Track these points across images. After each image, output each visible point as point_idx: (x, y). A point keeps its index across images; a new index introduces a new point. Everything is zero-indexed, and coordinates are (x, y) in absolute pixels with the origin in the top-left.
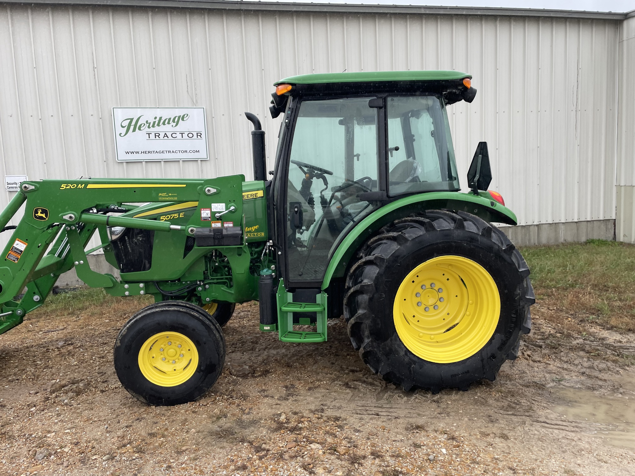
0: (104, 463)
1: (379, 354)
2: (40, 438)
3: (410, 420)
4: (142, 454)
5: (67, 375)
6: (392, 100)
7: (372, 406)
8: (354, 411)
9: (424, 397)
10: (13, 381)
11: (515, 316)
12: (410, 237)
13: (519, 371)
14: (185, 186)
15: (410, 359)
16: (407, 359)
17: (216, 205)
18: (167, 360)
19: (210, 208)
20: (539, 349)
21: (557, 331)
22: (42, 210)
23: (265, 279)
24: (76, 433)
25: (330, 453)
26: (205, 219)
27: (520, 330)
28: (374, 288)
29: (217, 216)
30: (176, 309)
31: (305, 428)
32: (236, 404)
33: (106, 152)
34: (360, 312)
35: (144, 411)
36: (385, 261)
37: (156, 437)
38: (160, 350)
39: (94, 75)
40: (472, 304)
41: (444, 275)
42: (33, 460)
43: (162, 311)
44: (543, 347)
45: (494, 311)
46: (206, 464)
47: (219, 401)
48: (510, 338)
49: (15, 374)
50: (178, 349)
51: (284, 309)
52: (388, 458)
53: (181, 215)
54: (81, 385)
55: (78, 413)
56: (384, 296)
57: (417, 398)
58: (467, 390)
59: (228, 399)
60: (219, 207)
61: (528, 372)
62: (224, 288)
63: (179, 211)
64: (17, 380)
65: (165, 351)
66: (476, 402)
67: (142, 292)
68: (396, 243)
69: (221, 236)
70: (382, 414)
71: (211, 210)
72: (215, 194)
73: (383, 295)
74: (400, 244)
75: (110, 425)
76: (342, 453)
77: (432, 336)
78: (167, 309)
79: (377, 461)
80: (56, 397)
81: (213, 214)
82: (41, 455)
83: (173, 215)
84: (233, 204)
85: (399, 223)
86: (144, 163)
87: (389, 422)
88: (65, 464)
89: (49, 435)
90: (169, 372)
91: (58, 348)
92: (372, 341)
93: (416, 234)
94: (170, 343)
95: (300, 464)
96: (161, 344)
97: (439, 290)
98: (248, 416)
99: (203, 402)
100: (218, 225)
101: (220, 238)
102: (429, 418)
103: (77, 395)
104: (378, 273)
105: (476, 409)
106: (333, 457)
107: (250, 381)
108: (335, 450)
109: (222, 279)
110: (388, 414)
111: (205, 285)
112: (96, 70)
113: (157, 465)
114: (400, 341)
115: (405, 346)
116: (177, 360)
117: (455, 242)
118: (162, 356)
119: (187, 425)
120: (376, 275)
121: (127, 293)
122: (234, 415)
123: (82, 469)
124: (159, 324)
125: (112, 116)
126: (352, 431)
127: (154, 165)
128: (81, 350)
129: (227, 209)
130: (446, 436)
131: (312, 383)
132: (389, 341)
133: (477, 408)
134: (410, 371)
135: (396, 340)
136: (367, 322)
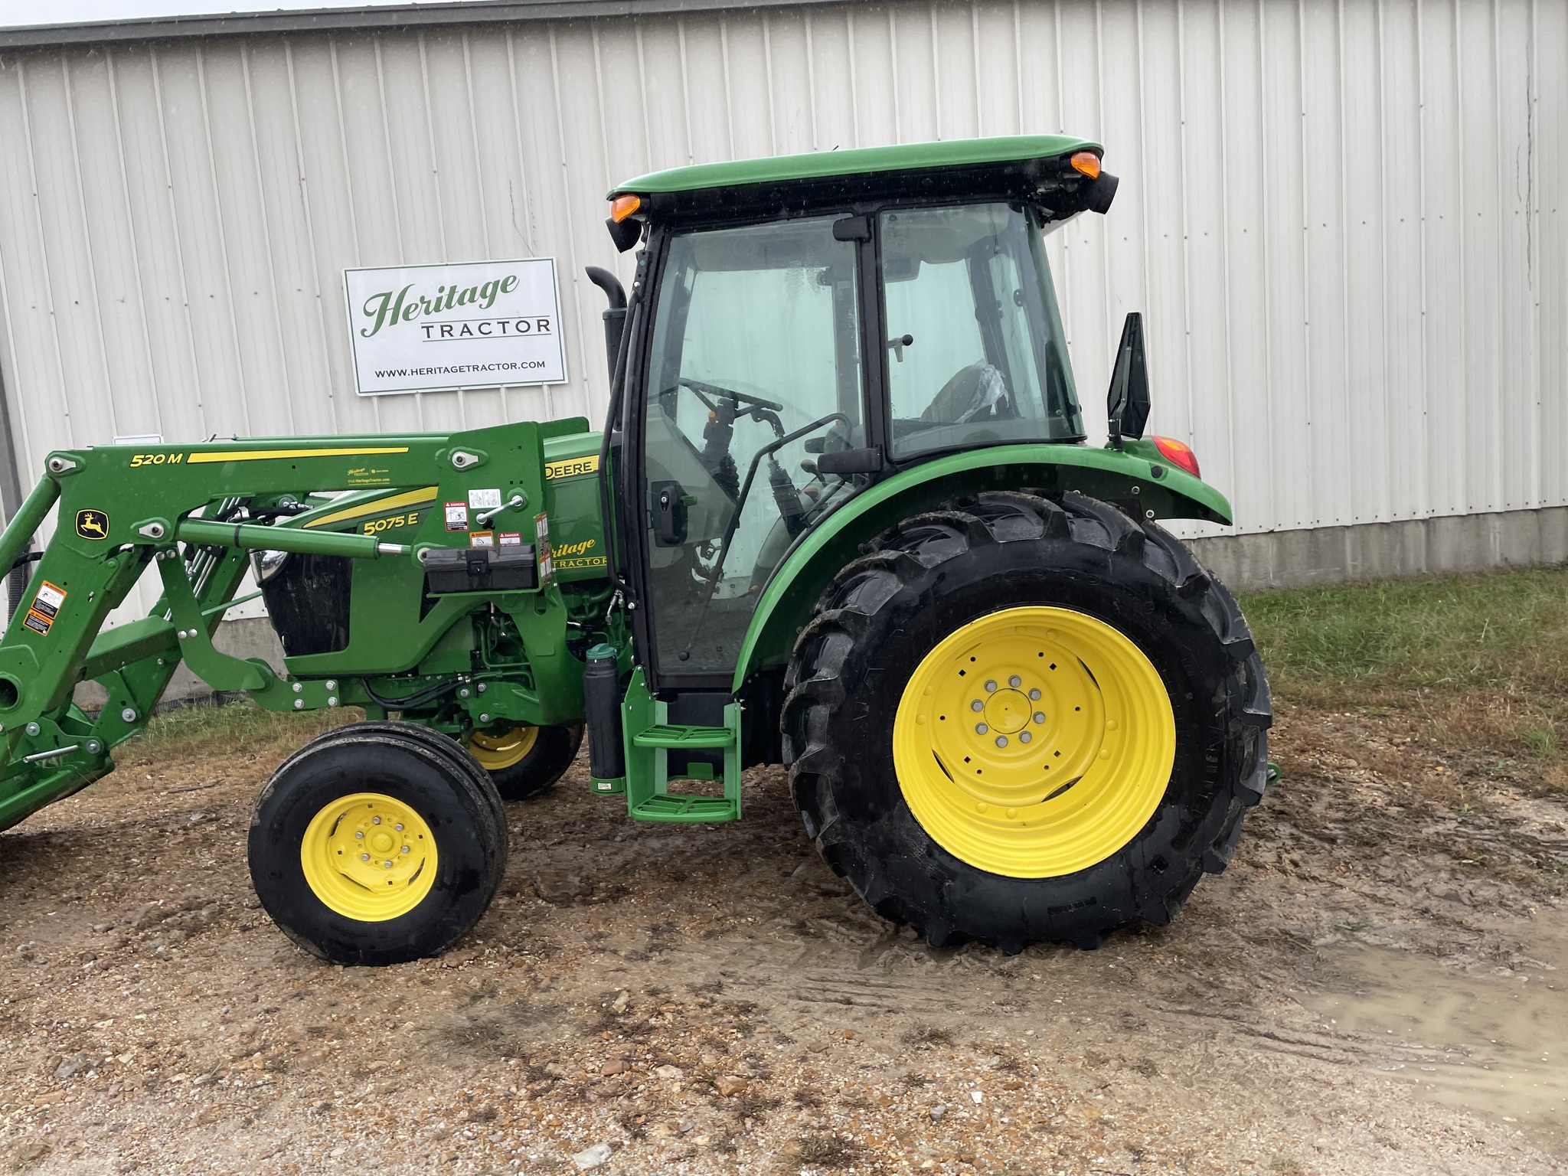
0: (192, 1092)
1: (862, 853)
2: (80, 1030)
3: (925, 1017)
4: (280, 1075)
5: (183, 891)
6: (893, 219)
7: (843, 982)
8: (792, 992)
9: (981, 961)
10: (67, 903)
11: (1215, 760)
12: (930, 561)
13: (1253, 902)
14: (406, 450)
15: (940, 866)
16: (931, 868)
17: (479, 492)
18: (372, 860)
19: (466, 502)
20: (1327, 846)
21: (1391, 801)
22: (94, 514)
23: (596, 670)
24: (158, 1021)
25: (697, 1091)
26: (456, 528)
27: (1233, 795)
28: (842, 689)
29: (481, 521)
30: (381, 739)
31: (662, 1029)
32: (525, 967)
33: (334, 373)
34: (813, 748)
35: (317, 977)
36: (868, 621)
37: (324, 1036)
38: (356, 835)
39: (302, 196)
40: (1115, 728)
41: (1041, 654)
42: (50, 1078)
43: (349, 745)
44: (1339, 841)
45: (1161, 746)
46: (410, 1105)
47: (488, 958)
48: (1204, 817)
49: (78, 886)
50: (397, 836)
51: (641, 740)
52: (833, 1109)
53: (410, 519)
54: (204, 913)
55: (177, 976)
56: (867, 709)
57: (962, 963)
58: (1094, 948)
59: (509, 954)
60: (486, 498)
61: (1275, 905)
62: (518, 691)
63: (404, 511)
64: (79, 898)
65: (368, 837)
66: (1107, 978)
67: (332, 701)
68: (894, 577)
69: (484, 566)
70: (859, 1000)
71: (467, 505)
73: (863, 706)
74: (902, 580)
75: (234, 1006)
76: (725, 1092)
77: (1012, 810)
78: (360, 739)
79: (804, 1115)
80: (144, 939)
81: (472, 513)
82: (67, 1068)
83: (393, 520)
84: (519, 489)
85: (908, 526)
86: (418, 397)
87: (869, 1021)
88: (112, 1091)
89: (99, 1025)
90: (375, 886)
91: (185, 828)
92: (841, 821)
93: (944, 554)
94: (379, 821)
95: (619, 1114)
96: (359, 822)
97: (1034, 694)
98: (543, 996)
99: (450, 959)
100: (487, 541)
101: (484, 571)
102: (971, 1014)
103: (188, 937)
104: (852, 651)
105: (1100, 996)
106: (701, 1100)
107: (577, 913)
108: (712, 1084)
109: (518, 668)
110: (874, 1000)
111: (475, 683)
112: (304, 184)
113: (301, 1101)
114: (915, 820)
115: (927, 834)
116: (395, 860)
117: (1045, 573)
118: (362, 850)
119: (400, 1012)
120: (843, 658)
121: (299, 703)
122: (512, 992)
123: (143, 1104)
124: (342, 775)
125: (343, 289)
126: (771, 1040)
127: (441, 401)
128: (233, 833)
129: (504, 500)
130: (996, 1060)
131: (718, 920)
132: (884, 821)
133: (1105, 992)
134: (942, 897)
135: (902, 818)
136: (829, 774)
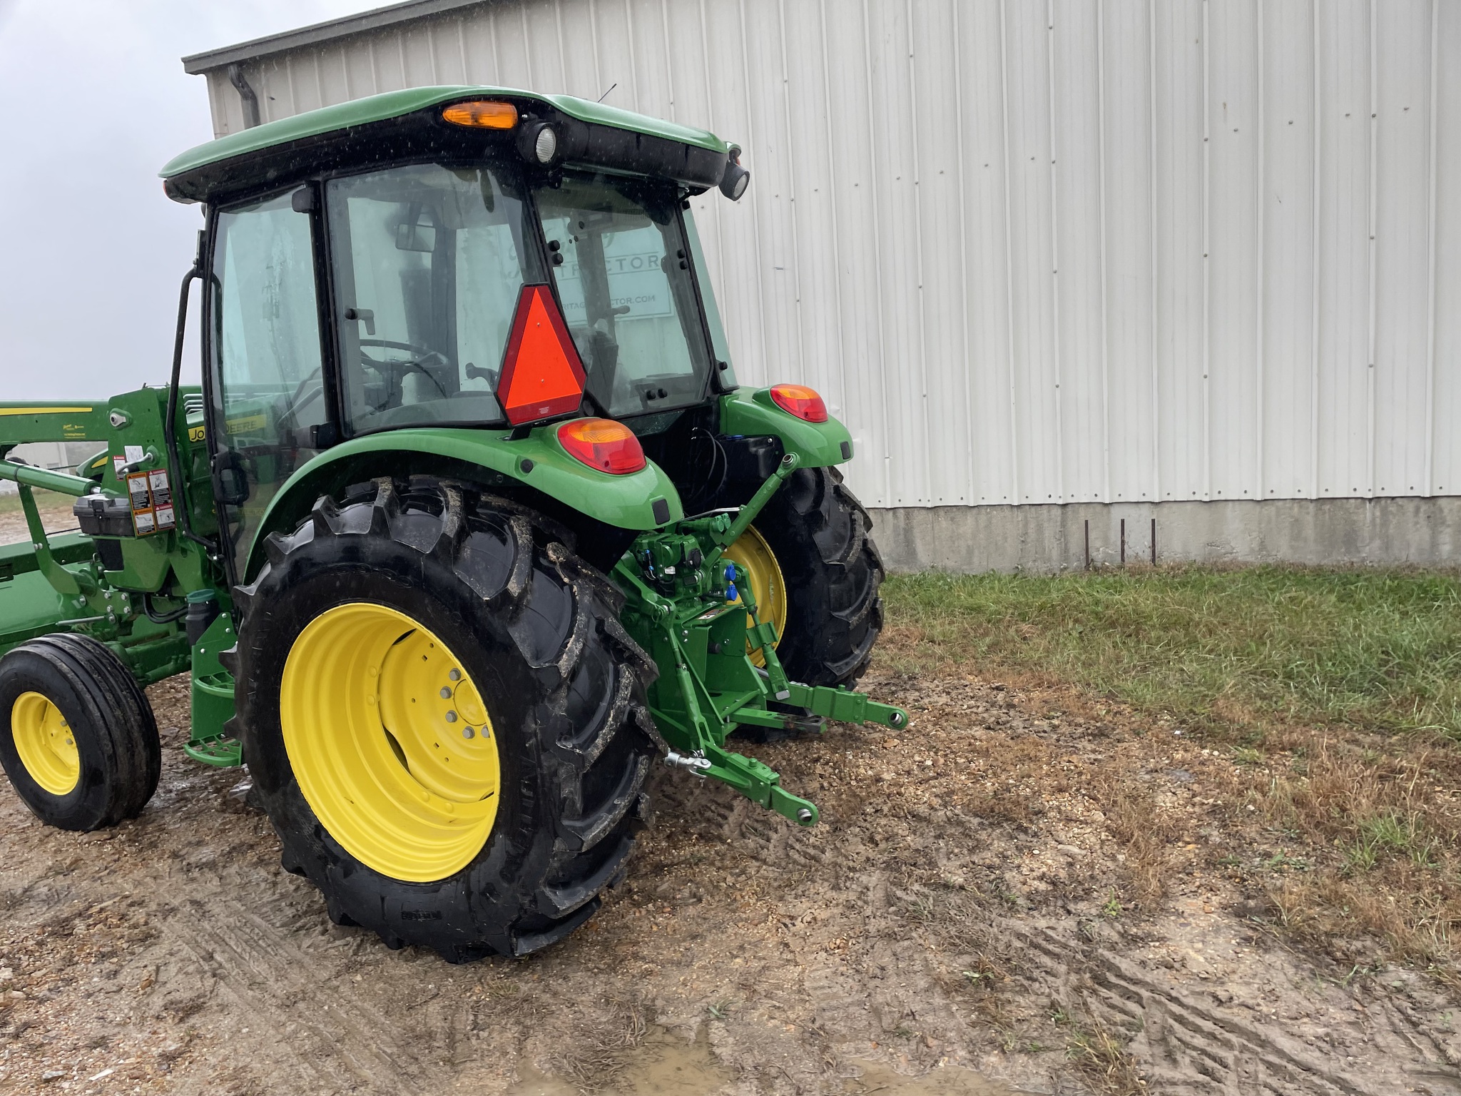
6: (335, 189)
11: (531, 794)
14: (90, 410)
15: (325, 847)
16: (317, 847)
17: (131, 448)
19: (124, 455)
26: (121, 476)
27: (556, 836)
38: (63, 724)
48: (527, 853)
60: (135, 452)
67: (126, 609)
69: (103, 515)
71: (125, 458)
72: (122, 426)
74: (272, 564)
77: (449, 805)
84: (152, 447)
93: (301, 541)
101: (104, 519)
114: (305, 800)
129: (145, 456)
132: (279, 794)
134: (326, 877)
135: (295, 795)
